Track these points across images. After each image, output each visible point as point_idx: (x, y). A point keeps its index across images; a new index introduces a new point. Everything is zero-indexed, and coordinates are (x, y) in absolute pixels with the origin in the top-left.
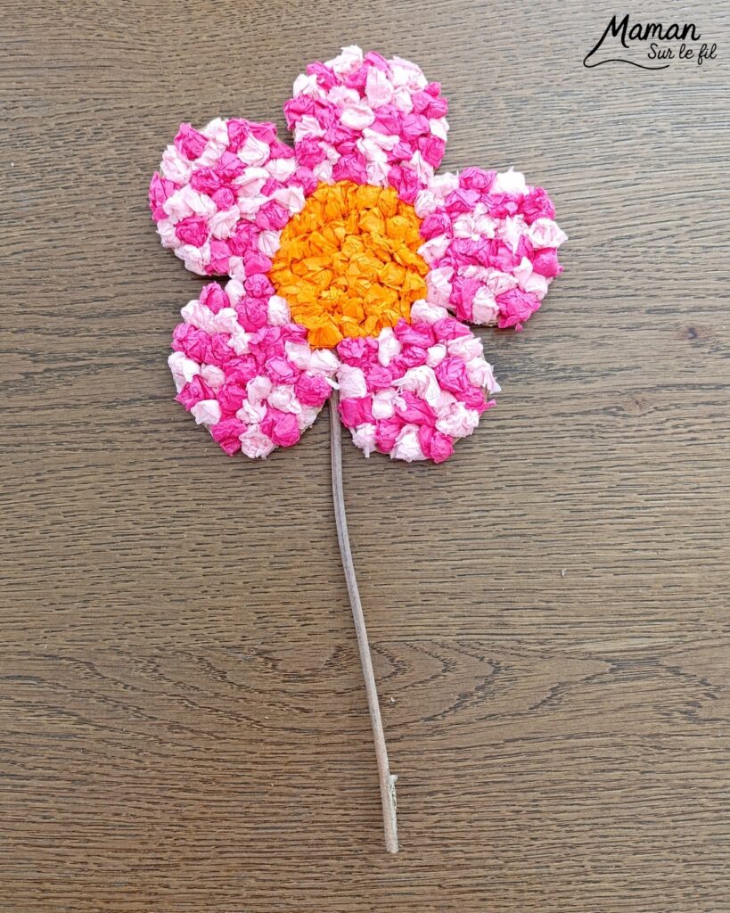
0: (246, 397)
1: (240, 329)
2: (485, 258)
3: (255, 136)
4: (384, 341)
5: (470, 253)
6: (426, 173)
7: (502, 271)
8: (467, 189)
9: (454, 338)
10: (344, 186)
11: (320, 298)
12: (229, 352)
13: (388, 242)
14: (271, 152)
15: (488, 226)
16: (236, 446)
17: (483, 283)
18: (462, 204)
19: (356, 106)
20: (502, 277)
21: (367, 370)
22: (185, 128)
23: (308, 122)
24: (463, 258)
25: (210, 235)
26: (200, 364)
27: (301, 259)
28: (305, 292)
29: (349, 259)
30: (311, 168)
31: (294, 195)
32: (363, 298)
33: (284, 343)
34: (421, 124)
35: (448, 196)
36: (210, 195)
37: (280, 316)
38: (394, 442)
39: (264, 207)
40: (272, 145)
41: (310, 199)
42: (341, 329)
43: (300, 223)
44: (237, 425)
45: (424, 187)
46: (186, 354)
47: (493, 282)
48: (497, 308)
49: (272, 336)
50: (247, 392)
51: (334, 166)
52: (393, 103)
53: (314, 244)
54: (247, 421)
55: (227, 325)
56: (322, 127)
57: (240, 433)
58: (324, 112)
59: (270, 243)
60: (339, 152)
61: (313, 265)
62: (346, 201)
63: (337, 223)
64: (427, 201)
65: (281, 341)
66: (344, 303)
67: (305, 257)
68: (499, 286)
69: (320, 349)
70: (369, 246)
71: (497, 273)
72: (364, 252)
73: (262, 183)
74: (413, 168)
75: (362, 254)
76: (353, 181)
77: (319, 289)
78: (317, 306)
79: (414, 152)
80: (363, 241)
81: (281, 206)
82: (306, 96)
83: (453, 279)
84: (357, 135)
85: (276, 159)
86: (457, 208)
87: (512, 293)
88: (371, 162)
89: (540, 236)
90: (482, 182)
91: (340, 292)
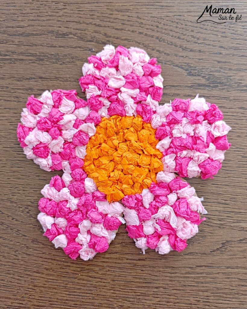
0: (79, 232)
1: (72, 198)
2: (191, 146)
3: (66, 98)
4: (145, 195)
5: (183, 145)
6: (155, 106)
7: (200, 152)
8: (177, 111)
9: (180, 189)
10: (115, 118)
11: (109, 176)
12: (68, 211)
13: (140, 144)
14: (75, 105)
15: (190, 129)
16: (77, 255)
17: (191, 159)
18: (175, 120)
19: (115, 76)
20: (201, 155)
21: (138, 210)
22: (31, 98)
23: (92, 88)
24: (179, 148)
25: (50, 152)
26: (54, 217)
27: (98, 158)
28: (102, 175)
29: (122, 156)
30: (97, 111)
31: (90, 127)
32: (131, 175)
33: (95, 202)
34: (149, 81)
35: (168, 116)
36: (47, 131)
37: (91, 188)
38: (157, 245)
39: (76, 135)
40: (75, 102)
41: (98, 127)
42: (123, 191)
43: (95, 140)
44: (77, 246)
45: (155, 112)
46: (46, 213)
47: (196, 158)
48: (200, 171)
49: (89, 200)
50: (79, 229)
51: (108, 109)
52: (134, 72)
53: (104, 150)
54: (81, 243)
55: (65, 197)
56: (99, 89)
57: (79, 250)
58: (100, 82)
59: (81, 152)
60: (110, 102)
61: (104, 161)
62: (116, 126)
63: (113, 138)
64: (157, 120)
65: (93, 202)
66: (122, 178)
67: (100, 157)
68: (200, 160)
69: (113, 202)
70: (131, 148)
71: (198, 154)
72: (129, 151)
73: (73, 122)
74: (148, 104)
75: (128, 152)
76: (118, 115)
77: (108, 173)
78: (109, 182)
79: (147, 96)
80: (127, 145)
81: (84, 133)
82: (89, 75)
83: (176, 159)
84: (117, 91)
85: (79, 108)
86: (173, 122)
87: (206, 162)
88: (126, 104)
89: (217, 131)
90: (184, 107)
91: (120, 172)
